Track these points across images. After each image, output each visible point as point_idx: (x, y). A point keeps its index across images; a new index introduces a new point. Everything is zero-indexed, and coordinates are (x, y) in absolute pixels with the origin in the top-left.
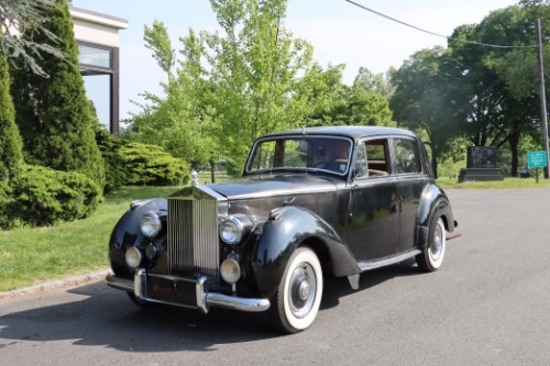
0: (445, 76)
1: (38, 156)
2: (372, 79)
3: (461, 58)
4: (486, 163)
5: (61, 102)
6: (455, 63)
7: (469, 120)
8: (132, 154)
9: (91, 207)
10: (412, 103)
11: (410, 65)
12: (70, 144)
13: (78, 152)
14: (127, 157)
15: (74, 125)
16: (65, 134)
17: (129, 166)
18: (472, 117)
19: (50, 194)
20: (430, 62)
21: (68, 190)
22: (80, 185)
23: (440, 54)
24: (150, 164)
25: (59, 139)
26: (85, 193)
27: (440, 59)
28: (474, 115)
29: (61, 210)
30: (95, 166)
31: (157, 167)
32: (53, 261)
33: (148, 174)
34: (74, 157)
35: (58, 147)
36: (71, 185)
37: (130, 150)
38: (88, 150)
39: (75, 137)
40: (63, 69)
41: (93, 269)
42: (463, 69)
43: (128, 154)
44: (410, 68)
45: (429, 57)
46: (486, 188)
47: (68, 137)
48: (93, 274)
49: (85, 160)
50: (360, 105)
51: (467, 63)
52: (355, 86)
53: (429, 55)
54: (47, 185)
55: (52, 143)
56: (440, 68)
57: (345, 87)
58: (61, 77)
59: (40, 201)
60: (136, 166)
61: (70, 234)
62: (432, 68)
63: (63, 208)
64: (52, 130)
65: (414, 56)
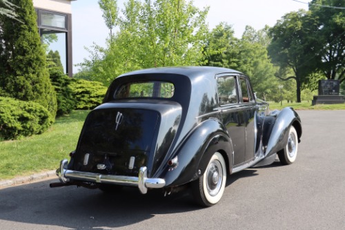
0: (307, 31)
1: (8, 91)
2: (255, 34)
3: (318, 17)
4: (331, 91)
5: (24, 52)
6: (313, 21)
7: (323, 61)
8: (80, 88)
9: (44, 126)
10: (283, 50)
11: (282, 23)
12: (30, 82)
13: (36, 87)
14: (77, 90)
15: (34, 69)
16: (27, 75)
17: (78, 96)
18: (325, 58)
19: (13, 117)
20: (296, 21)
21: (26, 115)
22: (36, 111)
23: (303, 15)
24: (92, 95)
25: (22, 78)
26: (40, 116)
27: (303, 18)
28: (327, 57)
29: (22, 129)
30: (49, 97)
31: (98, 97)
32: (8, 166)
33: (91, 102)
34: (33, 91)
35: (22, 84)
36: (29, 111)
37: (79, 85)
38: (44, 85)
39: (34, 77)
40: (24, 29)
41: (36, 171)
42: (319, 25)
43: (77, 88)
44: (282, 25)
45: (295, 18)
46: (332, 109)
47: (28, 77)
48: (35, 175)
49: (41, 93)
50: (247, 52)
51: (322, 21)
52: (243, 39)
53: (295, 16)
54: (11, 111)
55: (17, 81)
56: (302, 25)
57: (236, 39)
58: (23, 35)
59: (6, 122)
60: (83, 96)
61: (25, 146)
62: (297, 25)
63: (23, 127)
64: (18, 72)
65: (285, 17)
